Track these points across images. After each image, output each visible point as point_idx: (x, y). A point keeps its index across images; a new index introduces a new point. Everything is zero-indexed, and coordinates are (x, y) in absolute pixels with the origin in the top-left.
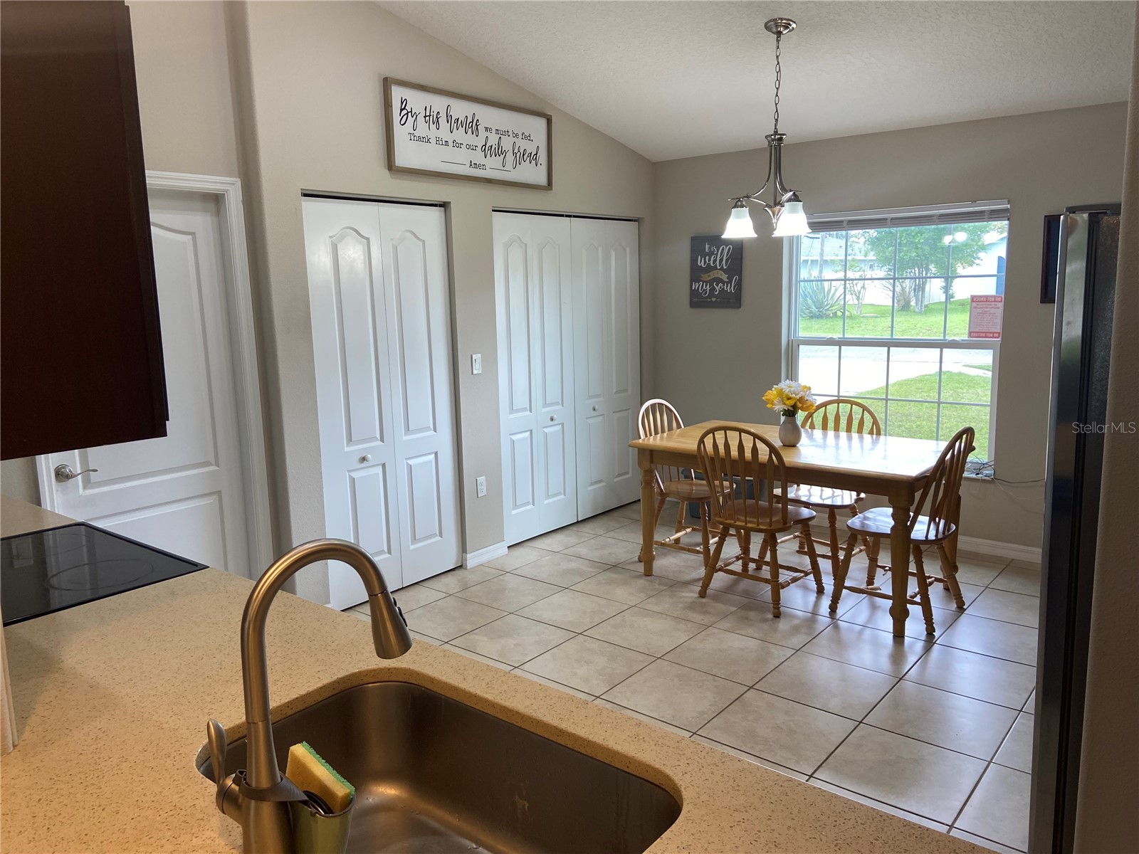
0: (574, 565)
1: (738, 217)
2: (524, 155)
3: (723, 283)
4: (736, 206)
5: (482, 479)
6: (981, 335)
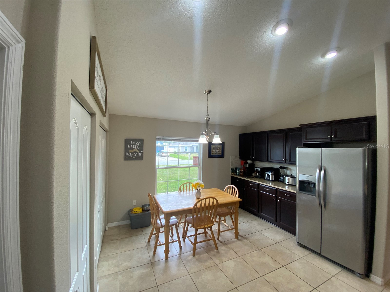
2: (104, 101)
3: (138, 153)
6: (195, 164)
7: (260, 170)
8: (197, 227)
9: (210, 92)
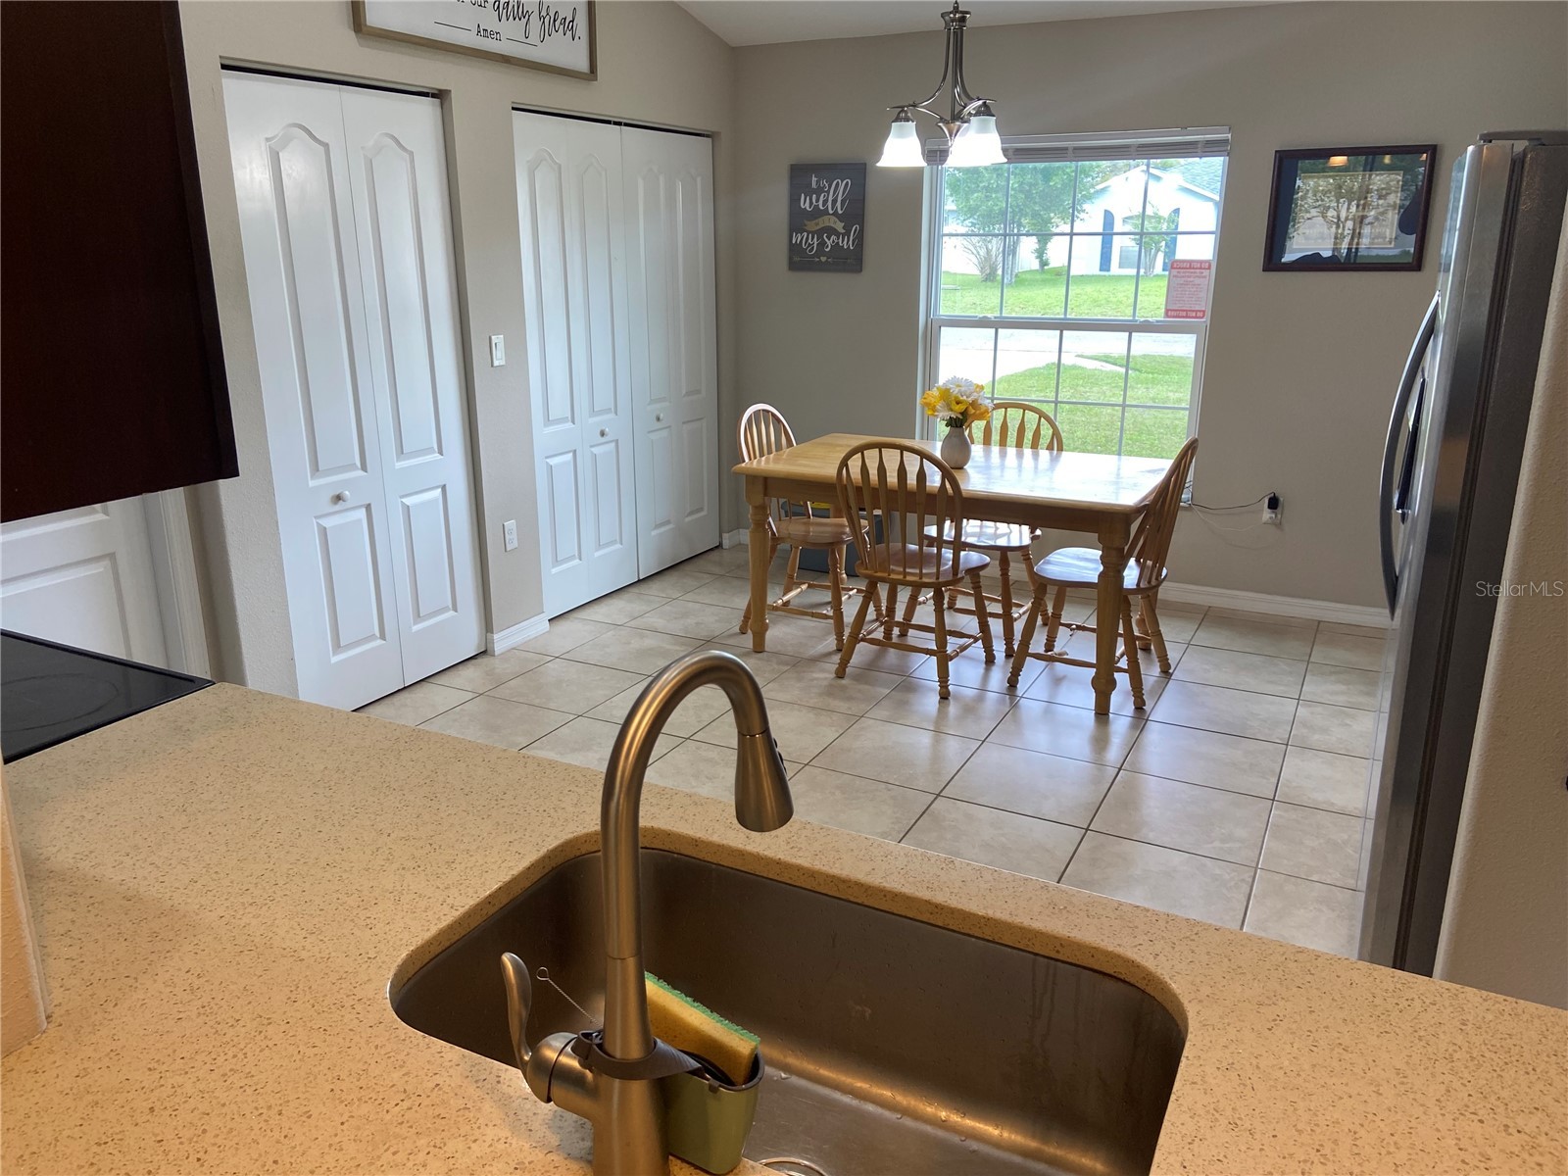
0: (650, 642)
1: (901, 135)
2: (555, 21)
3: (838, 234)
4: (898, 119)
5: (510, 524)
6: (1181, 315)
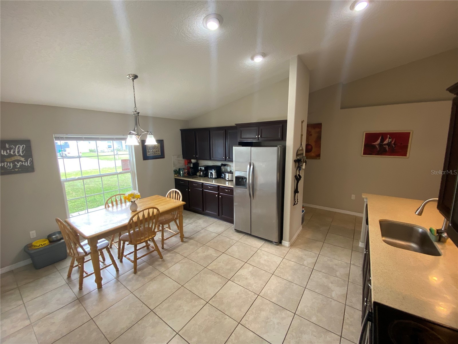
3: (22, 162)
6: (125, 170)
7: (204, 168)
8: (136, 242)
9: (136, 77)
